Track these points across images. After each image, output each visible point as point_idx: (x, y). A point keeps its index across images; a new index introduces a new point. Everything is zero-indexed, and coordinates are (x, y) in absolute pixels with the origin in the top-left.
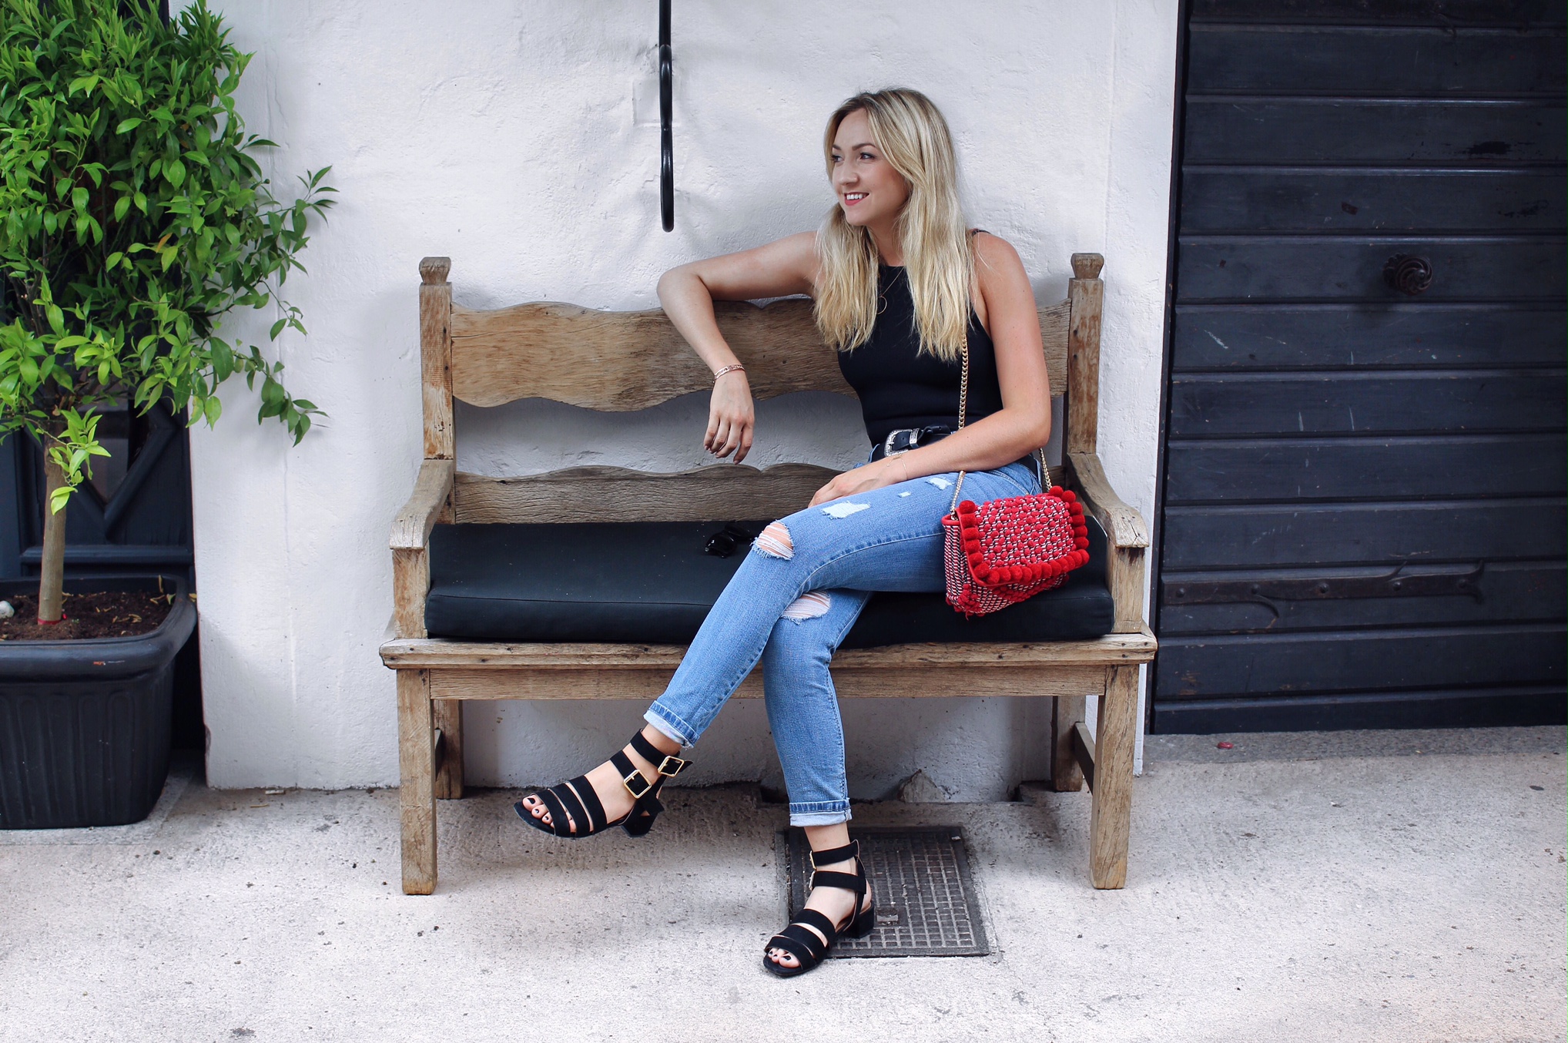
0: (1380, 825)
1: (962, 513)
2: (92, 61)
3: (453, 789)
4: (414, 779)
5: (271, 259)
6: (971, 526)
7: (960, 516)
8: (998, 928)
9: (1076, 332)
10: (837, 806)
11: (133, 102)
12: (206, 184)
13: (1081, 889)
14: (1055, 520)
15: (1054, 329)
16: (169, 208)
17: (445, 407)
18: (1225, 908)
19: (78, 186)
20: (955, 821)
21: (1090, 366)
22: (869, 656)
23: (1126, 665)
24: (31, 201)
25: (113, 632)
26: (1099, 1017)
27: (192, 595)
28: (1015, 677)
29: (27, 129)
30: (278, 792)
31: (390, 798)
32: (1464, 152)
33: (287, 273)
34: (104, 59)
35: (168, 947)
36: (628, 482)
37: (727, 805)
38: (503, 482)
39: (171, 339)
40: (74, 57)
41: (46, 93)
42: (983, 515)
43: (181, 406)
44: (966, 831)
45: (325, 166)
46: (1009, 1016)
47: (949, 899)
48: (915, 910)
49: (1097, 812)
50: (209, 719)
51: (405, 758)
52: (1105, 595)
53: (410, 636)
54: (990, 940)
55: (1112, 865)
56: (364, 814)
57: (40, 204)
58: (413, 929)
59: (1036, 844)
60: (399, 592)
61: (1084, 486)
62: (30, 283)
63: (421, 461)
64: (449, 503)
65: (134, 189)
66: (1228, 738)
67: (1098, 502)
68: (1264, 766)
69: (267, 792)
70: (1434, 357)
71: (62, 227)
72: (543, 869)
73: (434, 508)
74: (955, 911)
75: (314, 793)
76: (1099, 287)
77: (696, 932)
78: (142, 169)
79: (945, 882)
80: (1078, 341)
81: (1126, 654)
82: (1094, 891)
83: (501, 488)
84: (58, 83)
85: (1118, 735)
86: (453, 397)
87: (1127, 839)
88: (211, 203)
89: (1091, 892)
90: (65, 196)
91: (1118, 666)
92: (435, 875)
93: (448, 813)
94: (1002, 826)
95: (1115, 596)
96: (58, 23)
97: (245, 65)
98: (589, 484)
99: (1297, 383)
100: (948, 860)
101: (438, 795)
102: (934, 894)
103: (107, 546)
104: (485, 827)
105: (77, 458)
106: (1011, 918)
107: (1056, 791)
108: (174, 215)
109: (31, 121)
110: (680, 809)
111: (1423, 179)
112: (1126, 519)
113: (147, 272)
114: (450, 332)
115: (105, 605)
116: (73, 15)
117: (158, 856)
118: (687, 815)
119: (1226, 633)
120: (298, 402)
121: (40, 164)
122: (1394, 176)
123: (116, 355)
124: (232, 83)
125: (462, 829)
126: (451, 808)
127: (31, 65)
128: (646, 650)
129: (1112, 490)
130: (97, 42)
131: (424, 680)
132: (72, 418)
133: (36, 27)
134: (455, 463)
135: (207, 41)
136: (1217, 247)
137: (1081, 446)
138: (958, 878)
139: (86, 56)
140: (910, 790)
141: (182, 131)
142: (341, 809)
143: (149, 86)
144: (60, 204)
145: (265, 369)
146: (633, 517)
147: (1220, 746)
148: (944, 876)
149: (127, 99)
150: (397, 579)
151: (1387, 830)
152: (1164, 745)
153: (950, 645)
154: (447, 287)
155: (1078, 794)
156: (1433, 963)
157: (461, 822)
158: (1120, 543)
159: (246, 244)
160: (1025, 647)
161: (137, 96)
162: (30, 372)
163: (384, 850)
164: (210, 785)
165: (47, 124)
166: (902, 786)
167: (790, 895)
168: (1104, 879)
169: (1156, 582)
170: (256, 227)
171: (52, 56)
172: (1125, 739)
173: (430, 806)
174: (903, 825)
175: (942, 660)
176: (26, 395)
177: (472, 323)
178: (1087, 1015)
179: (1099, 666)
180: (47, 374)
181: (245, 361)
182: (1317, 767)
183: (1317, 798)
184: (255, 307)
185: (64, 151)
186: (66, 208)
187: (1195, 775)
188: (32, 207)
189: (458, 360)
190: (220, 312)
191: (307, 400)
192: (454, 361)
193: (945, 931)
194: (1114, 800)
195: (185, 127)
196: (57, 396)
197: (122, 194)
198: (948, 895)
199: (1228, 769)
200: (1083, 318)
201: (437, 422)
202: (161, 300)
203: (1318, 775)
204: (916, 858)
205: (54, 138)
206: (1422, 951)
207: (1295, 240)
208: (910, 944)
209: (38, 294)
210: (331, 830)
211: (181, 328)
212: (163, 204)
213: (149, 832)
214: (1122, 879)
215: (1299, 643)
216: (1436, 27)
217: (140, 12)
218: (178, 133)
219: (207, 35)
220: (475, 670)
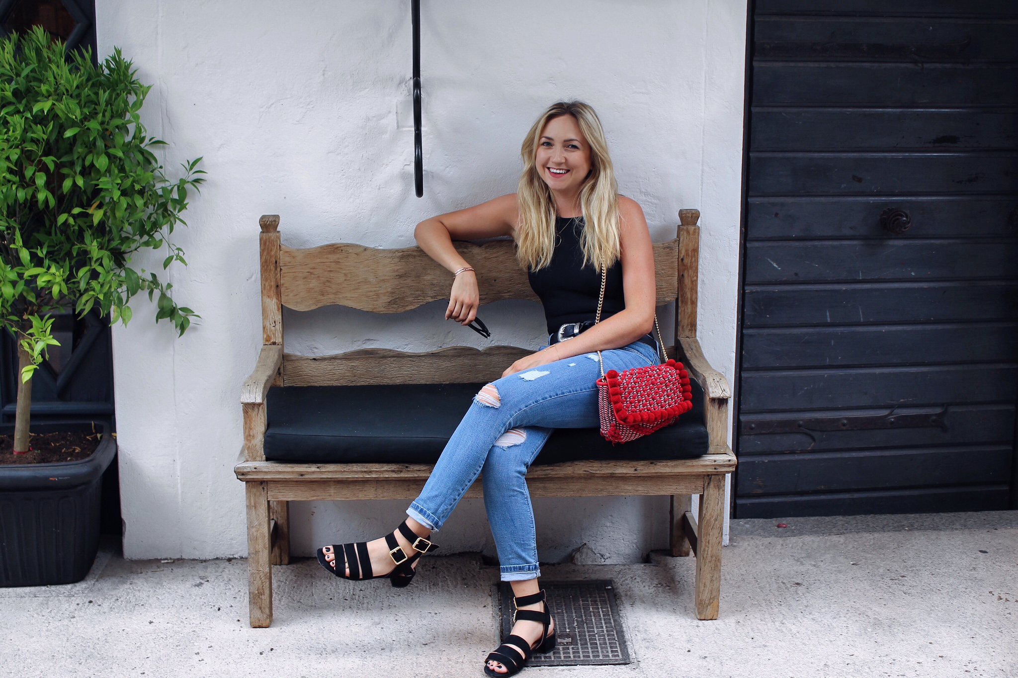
0: (882, 576)
1: (609, 378)
2: (48, 91)
3: (282, 558)
4: (257, 552)
5: (164, 217)
6: (615, 386)
7: (608, 380)
8: (636, 646)
9: (682, 260)
10: (531, 567)
11: (74, 117)
12: (122, 169)
13: (690, 620)
14: (670, 382)
15: (668, 258)
16: (98, 185)
17: (276, 311)
18: (782, 632)
19: (40, 171)
20: (608, 577)
21: (692, 282)
22: (551, 469)
23: (717, 474)
24: (9, 181)
25: (62, 458)
27: (113, 434)
28: (645, 483)
29: (6, 135)
30: (169, 561)
31: (242, 564)
32: (930, 143)
33: (174, 226)
34: (56, 90)
35: (98, 663)
36: (395, 358)
37: (460, 567)
38: (314, 359)
39: (99, 269)
40: (37, 89)
41: (18, 112)
42: (622, 379)
43: (106, 312)
44: (615, 583)
45: (199, 157)
47: (604, 627)
48: (582, 635)
49: (699, 569)
50: (125, 515)
51: (252, 539)
52: (702, 429)
53: (254, 459)
54: (631, 654)
55: (709, 604)
56: (225, 575)
57: (14, 183)
58: (257, 650)
59: (660, 591)
60: (247, 431)
61: (689, 359)
62: (8, 234)
63: (261, 346)
64: (279, 373)
65: (75, 173)
66: (784, 521)
67: (698, 369)
68: (808, 539)
69: (163, 562)
70: (913, 274)
71: (29, 198)
72: (341, 610)
73: (270, 377)
74: (608, 635)
75: (193, 562)
76: (697, 231)
77: (440, 651)
78: (80, 161)
79: (602, 616)
80: (684, 265)
81: (717, 467)
82: (698, 621)
83: (314, 364)
84: (26, 106)
85: (712, 519)
86: (282, 305)
87: (719, 587)
88: (125, 182)
89: (696, 622)
90: (31, 178)
91: (711, 475)
92: (271, 615)
93: (280, 574)
94: (638, 579)
95: (709, 430)
96: (26, 67)
97: (146, 93)
98: (370, 360)
99: (825, 291)
100: (603, 602)
101: (272, 563)
102: (594, 624)
103: (59, 403)
104: (304, 583)
105: (39, 347)
106: (644, 639)
107: (673, 556)
108: (101, 190)
109: (9, 130)
110: (430, 570)
111: (904, 159)
112: (715, 380)
113: (84, 226)
114: (280, 263)
115: (57, 441)
116: (35, 62)
117: (92, 604)
118: (435, 574)
119: (782, 453)
120: (182, 309)
121: (14, 157)
122: (885, 158)
123: (64, 280)
124: (138, 104)
125: (289, 584)
126: (282, 571)
127: (9, 94)
128: (407, 467)
129: (707, 362)
130: (51, 79)
131: (263, 488)
132: (35, 321)
133: (12, 70)
134: (283, 347)
135: (122, 78)
136: (773, 204)
137: (687, 333)
138: (610, 613)
139: (44, 88)
140: (579, 556)
141: (107, 136)
142: (211, 572)
143: (84, 107)
144: (25, 183)
145: (160, 287)
146: (398, 381)
147: (779, 526)
148: (601, 612)
149: (70, 115)
150: (246, 423)
151: (887, 580)
152: (743, 526)
153: (604, 462)
154: (278, 234)
155: (687, 558)
156: (917, 667)
157: (288, 580)
158: (712, 395)
159: (148, 207)
160: (652, 463)
161: (77, 114)
162: (8, 291)
163: (238, 599)
164: (125, 557)
165: (19, 132)
166: (574, 554)
167: (501, 625)
168: (704, 613)
169: (736, 420)
170: (154, 197)
171: (22, 88)
172: (717, 522)
173: (267, 570)
174: (574, 579)
175: (598, 472)
176: (5, 306)
177: (294, 257)
179: (699, 475)
180: (19, 292)
181: (147, 283)
182: (842, 539)
183: (841, 559)
184: (154, 248)
185: (30, 149)
186: (31, 186)
187: (763, 545)
188: (9, 185)
189: (285, 281)
190: (131, 251)
191: (188, 307)
192: (282, 282)
193: (602, 648)
194: (710, 562)
195: (108, 133)
196: (26, 306)
197: (67, 176)
198: (604, 625)
199: (784, 540)
200: (687, 251)
201: (272, 321)
202: (93, 244)
203: (842, 544)
204: (583, 601)
205: (23, 141)
206: (910, 659)
207: (823, 199)
208: (579, 657)
209: (13, 241)
210: (204, 586)
211: (106, 262)
212: (94, 182)
213: (86, 588)
214: (716, 613)
215: (829, 459)
216: (911, 62)
217: (79, 59)
218: (103, 137)
219: (122, 74)
220: (297, 481)
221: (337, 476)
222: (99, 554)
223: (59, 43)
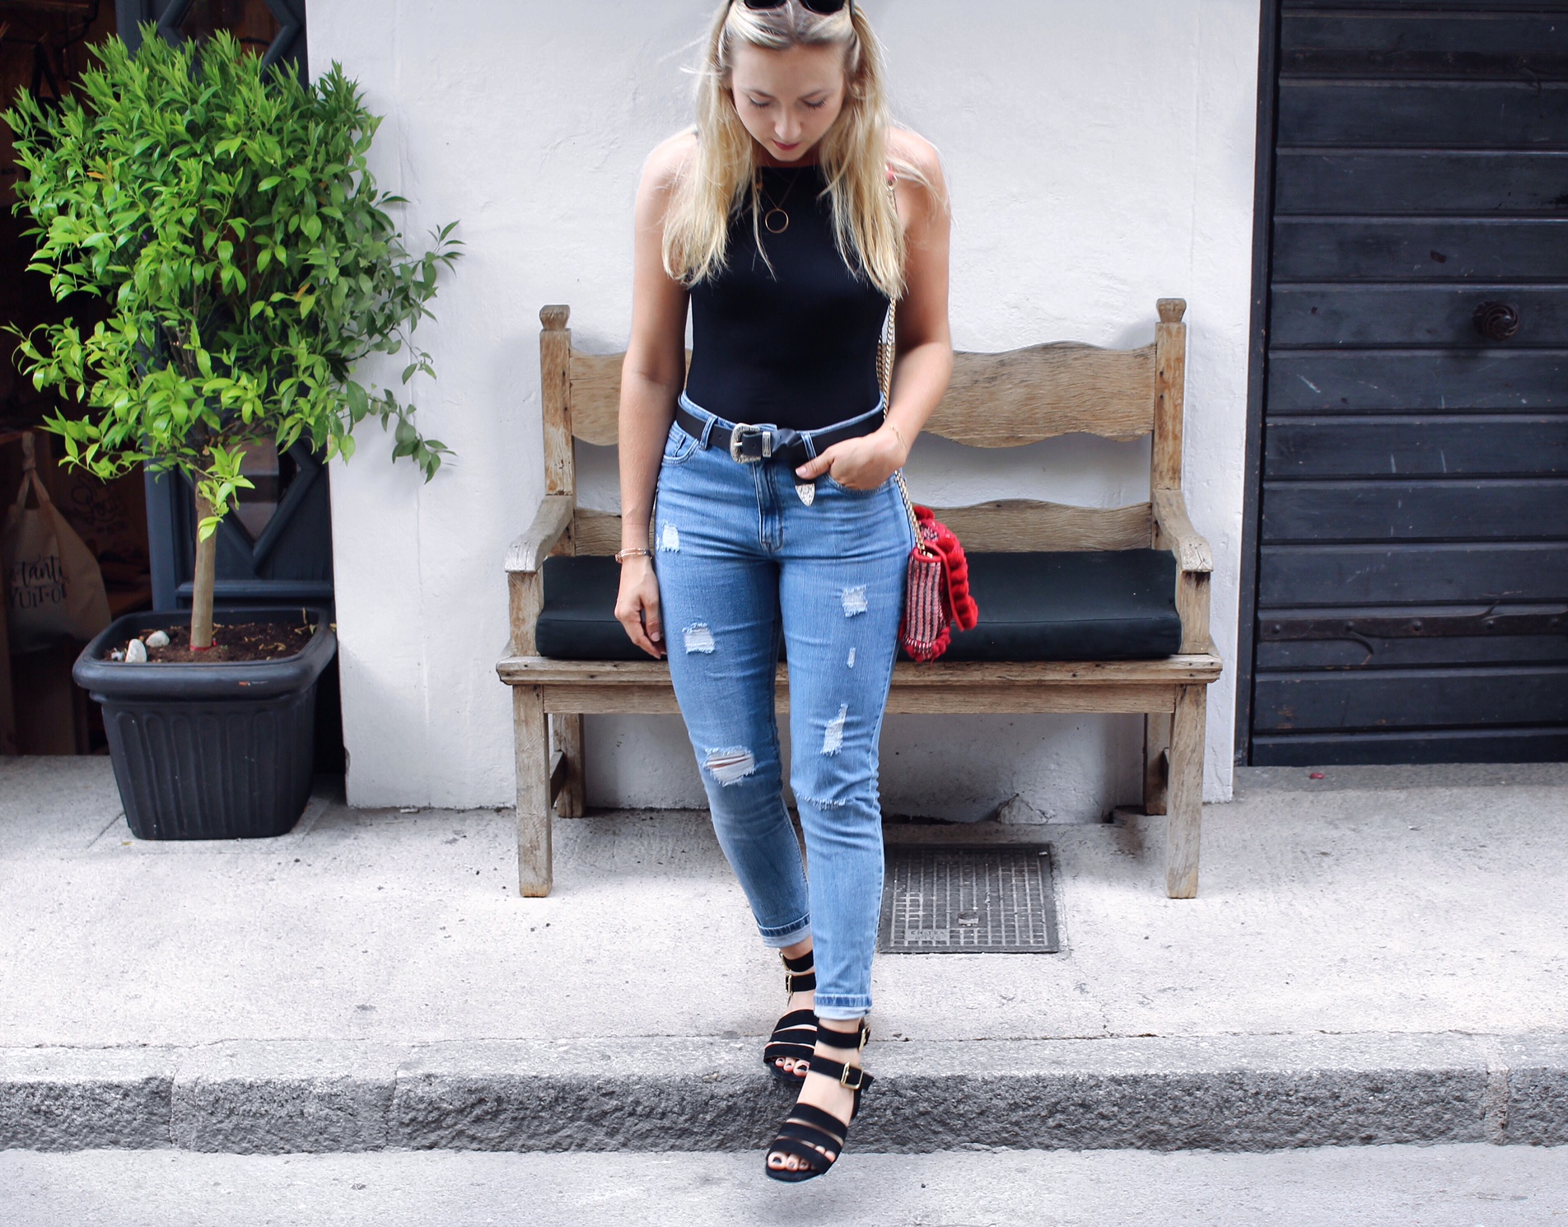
0: (1451, 846)
2: (235, 124)
3: (574, 809)
4: (529, 788)
5: (403, 307)
8: (1070, 928)
9: (1162, 373)
11: (272, 161)
12: (342, 238)
13: (1155, 898)
15: (1141, 370)
16: (307, 260)
17: (565, 446)
18: (1288, 915)
19: (224, 239)
20: (1045, 839)
21: (1175, 406)
22: (951, 674)
23: (1194, 684)
24: (182, 254)
25: (260, 656)
26: (1153, 1005)
27: (332, 625)
28: (1090, 695)
29: (177, 188)
30: (412, 810)
32: (1551, 202)
33: (418, 322)
34: (247, 122)
35: (303, 938)
39: (309, 382)
40: (219, 121)
41: (194, 155)
43: (319, 444)
44: (1054, 847)
45: (453, 221)
46: (1069, 1003)
47: (1029, 905)
48: (996, 915)
49: (1170, 825)
50: (348, 742)
51: (523, 771)
52: (1172, 616)
53: (525, 654)
54: (1061, 939)
55: (1184, 875)
56: (491, 830)
57: (188, 256)
58: (527, 925)
59: (1119, 860)
60: (515, 612)
62: (182, 331)
63: (543, 496)
64: (567, 535)
65: (275, 243)
66: (1322, 770)
68: (1351, 794)
69: (402, 811)
70: (1524, 401)
71: (209, 277)
72: (652, 877)
74: (1033, 916)
75: (446, 812)
76: (1182, 330)
78: (282, 225)
79: (1028, 891)
80: (1164, 382)
81: (1194, 673)
82: (1168, 899)
84: (206, 146)
85: (1188, 750)
86: (573, 437)
87: (1198, 850)
88: (346, 254)
89: (1165, 901)
90: (212, 249)
91: (1187, 685)
92: (550, 879)
93: (569, 830)
94: (1090, 844)
95: (1182, 619)
96: (206, 89)
97: (376, 127)
99: (1388, 426)
100: (1033, 872)
101: (560, 814)
102: (1015, 900)
103: (256, 581)
104: (602, 841)
105: (223, 491)
106: (1084, 921)
107: (1146, 814)
108: (312, 267)
109: (180, 180)
111: (1511, 228)
112: (1193, 546)
113: (288, 320)
114: (569, 375)
115: (253, 634)
116: (219, 83)
117: (298, 863)
119: (1322, 669)
120: (429, 443)
121: (189, 219)
122: (1481, 225)
123: (259, 397)
124: (366, 143)
125: (581, 842)
126: (571, 824)
127: (181, 128)
129: (1189, 522)
130: (241, 107)
131: (538, 696)
132: (219, 454)
133: (185, 94)
134: (574, 498)
135: (342, 105)
136: (1309, 294)
137: (1167, 482)
138: (1041, 887)
139: (230, 120)
140: (1007, 812)
141: (319, 189)
142: (470, 825)
143: (288, 146)
144: (206, 257)
145: (398, 410)
147: (1312, 777)
148: (1027, 885)
149: (267, 159)
150: (512, 600)
151: (1458, 851)
152: (1259, 775)
153: (1027, 664)
154: (566, 333)
156: (1476, 964)
157: (581, 837)
158: (1186, 567)
159: (380, 293)
160: (1097, 666)
161: (276, 157)
162: (180, 411)
163: (506, 860)
164: (349, 804)
165: (194, 183)
166: (1001, 809)
168: (1177, 888)
169: (1252, 618)
170: (388, 278)
171: (200, 120)
172: (1194, 755)
173: (544, 814)
174: (995, 842)
175: (1019, 679)
176: (178, 436)
177: (590, 367)
178: (1142, 1003)
179: (1168, 685)
180: (197, 415)
181: (380, 404)
182: (1403, 795)
183: (1396, 822)
184: (388, 353)
185: (210, 207)
186: (213, 260)
187: (1283, 801)
188: (182, 259)
189: (577, 401)
190: (356, 359)
191: (439, 440)
192: (572, 402)
193: (1020, 932)
194: (1185, 813)
195: (322, 186)
196: (207, 437)
197: (265, 247)
198: (1029, 902)
199: (1316, 796)
200: (1168, 360)
201: (558, 460)
202: (301, 346)
203: (1401, 802)
204: (1003, 870)
205: (202, 195)
206: (1468, 953)
207: (1385, 287)
208: (986, 942)
209: (187, 339)
210: (459, 843)
211: (319, 371)
212: (302, 256)
213: (291, 843)
214: (1194, 889)
215: (1393, 680)
216: (1521, 81)
217: (281, 78)
218: (316, 193)
219: (342, 99)
220: (585, 686)
221: (642, 679)
222: (311, 800)
223: (253, 55)
